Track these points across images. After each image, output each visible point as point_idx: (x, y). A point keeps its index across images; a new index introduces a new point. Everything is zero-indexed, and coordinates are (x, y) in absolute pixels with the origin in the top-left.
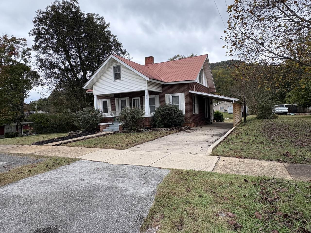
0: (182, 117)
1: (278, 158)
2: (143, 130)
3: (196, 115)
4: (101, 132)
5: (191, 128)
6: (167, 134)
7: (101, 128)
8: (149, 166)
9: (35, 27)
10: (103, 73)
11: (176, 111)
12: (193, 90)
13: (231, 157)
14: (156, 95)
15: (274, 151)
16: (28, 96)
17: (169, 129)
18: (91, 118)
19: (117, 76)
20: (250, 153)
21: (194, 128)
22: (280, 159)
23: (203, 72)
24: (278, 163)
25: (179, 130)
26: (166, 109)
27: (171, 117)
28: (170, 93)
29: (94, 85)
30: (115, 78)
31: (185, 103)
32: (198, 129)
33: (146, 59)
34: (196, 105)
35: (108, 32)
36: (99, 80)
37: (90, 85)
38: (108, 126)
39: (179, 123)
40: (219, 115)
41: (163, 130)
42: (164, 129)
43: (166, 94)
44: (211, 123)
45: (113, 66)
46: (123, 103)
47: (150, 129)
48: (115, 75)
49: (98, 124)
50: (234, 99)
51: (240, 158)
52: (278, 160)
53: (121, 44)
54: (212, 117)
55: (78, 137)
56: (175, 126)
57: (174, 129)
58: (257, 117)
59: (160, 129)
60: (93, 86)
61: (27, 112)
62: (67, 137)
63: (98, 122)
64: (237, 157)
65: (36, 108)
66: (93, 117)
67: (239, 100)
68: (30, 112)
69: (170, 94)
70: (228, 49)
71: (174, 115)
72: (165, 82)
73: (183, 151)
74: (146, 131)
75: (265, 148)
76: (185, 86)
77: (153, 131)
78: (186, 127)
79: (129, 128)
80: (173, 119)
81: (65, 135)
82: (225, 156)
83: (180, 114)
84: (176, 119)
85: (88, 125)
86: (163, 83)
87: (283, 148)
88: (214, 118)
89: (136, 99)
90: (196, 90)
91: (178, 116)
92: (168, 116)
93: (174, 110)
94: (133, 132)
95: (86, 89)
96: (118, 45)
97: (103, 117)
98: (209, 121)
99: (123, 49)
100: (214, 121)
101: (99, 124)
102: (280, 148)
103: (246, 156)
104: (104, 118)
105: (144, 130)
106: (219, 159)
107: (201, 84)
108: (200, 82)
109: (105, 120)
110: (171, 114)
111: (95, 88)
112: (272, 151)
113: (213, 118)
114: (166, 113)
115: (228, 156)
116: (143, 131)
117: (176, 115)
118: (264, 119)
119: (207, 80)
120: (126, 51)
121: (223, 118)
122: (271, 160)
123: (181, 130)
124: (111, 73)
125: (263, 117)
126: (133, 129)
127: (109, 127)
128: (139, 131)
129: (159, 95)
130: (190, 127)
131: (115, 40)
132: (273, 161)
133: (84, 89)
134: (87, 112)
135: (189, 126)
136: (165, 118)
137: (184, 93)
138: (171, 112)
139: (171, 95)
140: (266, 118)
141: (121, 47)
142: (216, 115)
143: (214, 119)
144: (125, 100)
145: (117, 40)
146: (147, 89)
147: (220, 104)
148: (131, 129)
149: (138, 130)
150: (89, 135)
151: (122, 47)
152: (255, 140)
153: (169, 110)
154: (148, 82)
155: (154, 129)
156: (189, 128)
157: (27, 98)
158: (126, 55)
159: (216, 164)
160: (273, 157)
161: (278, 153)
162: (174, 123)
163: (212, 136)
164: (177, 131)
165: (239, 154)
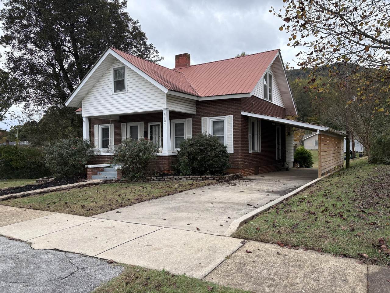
0: (225, 158)
1: (361, 252)
2: (154, 178)
3: (255, 154)
4: (88, 180)
5: (244, 178)
6: (192, 187)
7: (89, 172)
8: (94, 257)
9: (5, 7)
10: (98, 79)
11: (215, 146)
12: (250, 112)
13: (268, 243)
14: (187, 119)
15: (356, 236)
16: (5, 117)
17: (200, 177)
18: (71, 155)
19: (120, 85)
20: (307, 235)
21: (249, 177)
22: (365, 255)
23: (273, 80)
24: (356, 264)
25: (217, 181)
26: (196, 144)
27: (204, 157)
28: (209, 116)
29: (83, 100)
30: (116, 89)
31: (234, 133)
32: (254, 179)
33: (178, 57)
34: (256, 136)
35: (125, 14)
36: (90, 92)
37: (77, 100)
38: (102, 169)
39: (220, 167)
40: (303, 155)
41: (190, 179)
42: (192, 178)
43: (202, 118)
44: (287, 169)
45: (114, 69)
46: (134, 132)
47: (167, 177)
48: (116, 83)
49: (83, 166)
50: (319, 128)
51: (285, 246)
52: (359, 256)
53: (145, 34)
54: (291, 158)
55: (43, 188)
56: (212, 173)
57: (208, 178)
58: (369, 160)
59: (184, 178)
60: (81, 101)
61: (6, 143)
62: (23, 187)
63: (84, 163)
64: (279, 245)
65: (16, 136)
66: (74, 154)
67: (327, 129)
68: (10, 142)
69: (209, 118)
70: (289, 31)
71: (209, 154)
72: (201, 97)
73: (188, 224)
74: (159, 180)
75: (342, 227)
76: (235, 103)
77: (173, 180)
78: (232, 175)
79: (131, 175)
80: (208, 160)
81: (33, 182)
82: (257, 241)
83: (221, 153)
84: (214, 161)
85: (67, 168)
86: (195, 98)
87: (377, 229)
88: (295, 159)
89: (155, 125)
90: (256, 112)
91: (216, 156)
92: (200, 155)
93: (211, 146)
94: (137, 181)
95: (69, 106)
96: (140, 36)
97: (95, 153)
98: (283, 165)
99: (148, 43)
100: (294, 166)
101: (86, 166)
102: (371, 230)
103: (297, 243)
104: (97, 155)
105: (157, 178)
106: (241, 247)
107: (268, 100)
108: (265, 96)
109: (98, 159)
110: (204, 152)
111: (85, 104)
112: (353, 235)
113: (292, 160)
114: (196, 149)
115: (263, 241)
116: (154, 180)
117: (213, 154)
118: (381, 164)
119: (281, 94)
120: (152, 46)
121: (312, 161)
122: (345, 256)
123: (220, 181)
124: (110, 80)
125: (379, 161)
126: (136, 177)
127: (103, 171)
128: (148, 181)
129: (191, 119)
130: (242, 175)
131: (135, 28)
132: (350, 257)
133: (67, 107)
134: (67, 145)
135: (238, 174)
136: (194, 159)
137: (232, 116)
138: (204, 149)
139: (211, 119)
140: (384, 163)
141: (144, 39)
142: (299, 155)
143: (296, 161)
144: (138, 126)
145: (139, 27)
146: (166, 107)
147: (314, 137)
148: (134, 177)
149: (145, 179)
150: (65, 184)
151: (147, 39)
152: (331, 207)
153: (202, 145)
154: (168, 96)
155: (173, 178)
156: (239, 178)
157: (3, 121)
158: (153, 53)
159: (228, 258)
160: (352, 249)
161: (364, 239)
162: (210, 168)
163: (268, 195)
164: (214, 181)
165: (286, 237)
